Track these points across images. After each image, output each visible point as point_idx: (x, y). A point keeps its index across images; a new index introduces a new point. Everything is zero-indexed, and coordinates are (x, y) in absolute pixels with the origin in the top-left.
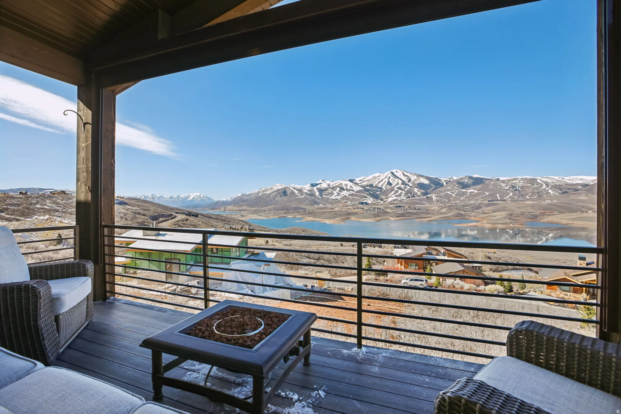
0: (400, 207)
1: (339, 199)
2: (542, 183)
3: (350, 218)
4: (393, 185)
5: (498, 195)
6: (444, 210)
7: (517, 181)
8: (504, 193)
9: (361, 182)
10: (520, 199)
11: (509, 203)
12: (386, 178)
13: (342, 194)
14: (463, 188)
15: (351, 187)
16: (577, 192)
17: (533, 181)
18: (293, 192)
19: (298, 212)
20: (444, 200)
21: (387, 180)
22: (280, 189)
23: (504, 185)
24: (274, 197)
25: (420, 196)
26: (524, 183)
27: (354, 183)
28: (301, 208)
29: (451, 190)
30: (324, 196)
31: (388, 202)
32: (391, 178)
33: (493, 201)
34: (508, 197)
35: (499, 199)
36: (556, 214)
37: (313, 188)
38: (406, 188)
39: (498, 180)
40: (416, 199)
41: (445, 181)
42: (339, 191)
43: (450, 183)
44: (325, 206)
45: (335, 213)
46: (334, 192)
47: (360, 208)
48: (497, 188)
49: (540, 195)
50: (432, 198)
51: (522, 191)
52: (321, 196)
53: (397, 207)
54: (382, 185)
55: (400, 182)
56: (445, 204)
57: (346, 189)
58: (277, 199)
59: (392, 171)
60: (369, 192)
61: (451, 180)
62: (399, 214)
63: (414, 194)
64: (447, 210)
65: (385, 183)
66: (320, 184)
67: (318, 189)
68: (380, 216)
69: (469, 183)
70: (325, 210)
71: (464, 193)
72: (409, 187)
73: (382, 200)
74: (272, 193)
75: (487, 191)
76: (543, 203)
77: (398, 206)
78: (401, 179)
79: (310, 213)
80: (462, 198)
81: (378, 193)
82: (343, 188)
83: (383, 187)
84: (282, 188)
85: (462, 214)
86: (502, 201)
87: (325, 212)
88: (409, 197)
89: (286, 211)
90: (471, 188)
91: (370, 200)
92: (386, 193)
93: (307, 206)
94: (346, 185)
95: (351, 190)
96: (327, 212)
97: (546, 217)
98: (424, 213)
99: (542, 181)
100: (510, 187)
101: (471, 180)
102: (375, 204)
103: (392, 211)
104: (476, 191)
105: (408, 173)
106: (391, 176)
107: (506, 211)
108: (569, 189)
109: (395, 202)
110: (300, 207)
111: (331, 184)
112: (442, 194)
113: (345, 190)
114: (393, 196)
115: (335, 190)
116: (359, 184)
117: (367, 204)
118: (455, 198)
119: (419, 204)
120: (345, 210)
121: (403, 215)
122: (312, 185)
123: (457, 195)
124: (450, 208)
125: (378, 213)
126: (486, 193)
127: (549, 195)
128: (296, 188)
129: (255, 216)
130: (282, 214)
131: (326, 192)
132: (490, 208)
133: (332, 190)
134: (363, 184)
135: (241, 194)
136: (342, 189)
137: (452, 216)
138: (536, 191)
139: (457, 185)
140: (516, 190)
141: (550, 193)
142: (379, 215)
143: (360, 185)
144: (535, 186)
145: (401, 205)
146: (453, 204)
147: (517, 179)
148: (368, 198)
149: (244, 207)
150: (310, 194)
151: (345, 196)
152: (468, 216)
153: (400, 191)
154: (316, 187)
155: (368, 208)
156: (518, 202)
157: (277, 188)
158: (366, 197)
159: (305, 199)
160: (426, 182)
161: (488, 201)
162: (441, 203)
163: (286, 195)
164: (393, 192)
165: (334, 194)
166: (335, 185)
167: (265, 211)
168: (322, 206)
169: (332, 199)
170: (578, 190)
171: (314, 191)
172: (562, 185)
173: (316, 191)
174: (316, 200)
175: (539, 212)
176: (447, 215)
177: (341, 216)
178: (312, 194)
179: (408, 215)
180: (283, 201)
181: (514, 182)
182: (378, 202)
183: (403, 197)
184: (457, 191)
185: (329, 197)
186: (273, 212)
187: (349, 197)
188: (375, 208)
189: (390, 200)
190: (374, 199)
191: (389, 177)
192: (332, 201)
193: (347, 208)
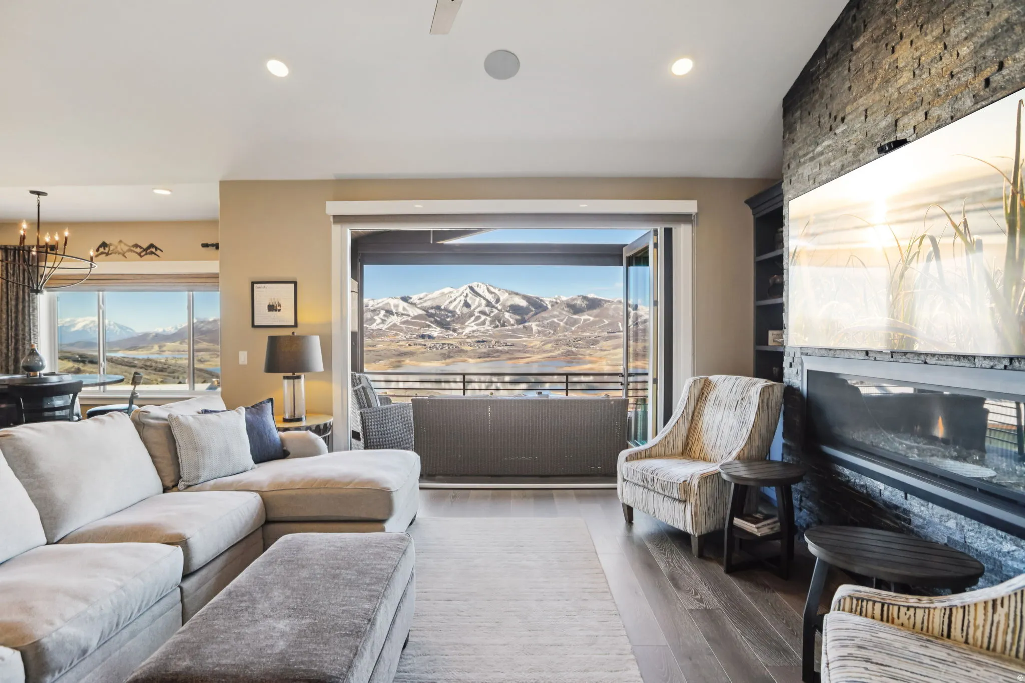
0: (483, 341)
1: (384, 329)
3: (403, 361)
4: (473, 308)
5: (620, 324)
6: (548, 346)
9: (422, 301)
12: (461, 295)
13: (390, 320)
14: (575, 313)
15: (404, 309)
20: (548, 330)
21: (463, 298)
25: (513, 325)
27: (409, 303)
29: (558, 316)
31: (464, 333)
32: (470, 295)
33: (614, 332)
35: (621, 329)
38: (492, 312)
40: (509, 330)
41: (550, 302)
42: (385, 316)
43: (556, 306)
45: (378, 354)
46: (375, 317)
47: (420, 345)
48: (618, 313)
50: (531, 328)
53: (479, 342)
54: (456, 307)
55: (484, 302)
56: (549, 337)
57: (396, 313)
59: (471, 285)
60: (434, 318)
61: (558, 301)
62: (482, 353)
63: (504, 322)
64: (552, 347)
65: (459, 303)
68: (452, 357)
69: (583, 306)
71: (575, 322)
72: (496, 311)
73: (455, 330)
75: (606, 318)
77: (481, 340)
78: (485, 298)
80: (573, 329)
81: (449, 319)
82: (392, 311)
83: (457, 310)
85: (573, 352)
88: (497, 327)
90: (585, 313)
91: (436, 331)
92: (462, 319)
94: (397, 306)
95: (405, 315)
98: (519, 351)
101: (585, 302)
102: (444, 338)
103: (472, 348)
104: (591, 319)
105: (495, 288)
106: (469, 293)
109: (476, 335)
111: (371, 303)
112: (545, 322)
113: (393, 315)
114: (473, 324)
115: (378, 315)
116: (419, 304)
117: (430, 337)
118: (565, 328)
119: (512, 337)
120: (395, 348)
121: (487, 355)
123: (566, 323)
125: (449, 352)
126: (605, 320)
132: (610, 343)
133: (372, 314)
134: (425, 305)
135: (198, 319)
136: (389, 312)
137: (559, 354)
139: (566, 309)
142: (452, 355)
143: (419, 306)
145: (485, 339)
146: (561, 338)
148: (432, 327)
149: (206, 345)
151: (395, 325)
152: (582, 355)
153: (483, 317)
155: (433, 345)
158: (429, 326)
160: (523, 303)
161: (608, 333)
162: (545, 335)
164: (473, 318)
165: (376, 320)
166: (376, 306)
169: (372, 330)
176: (553, 354)
177: (388, 357)
179: (495, 355)
182: (448, 334)
184: (566, 318)
187: (404, 326)
188: (445, 344)
189: (467, 330)
190: (443, 329)
191: (467, 295)
192: (372, 333)
193: (398, 344)
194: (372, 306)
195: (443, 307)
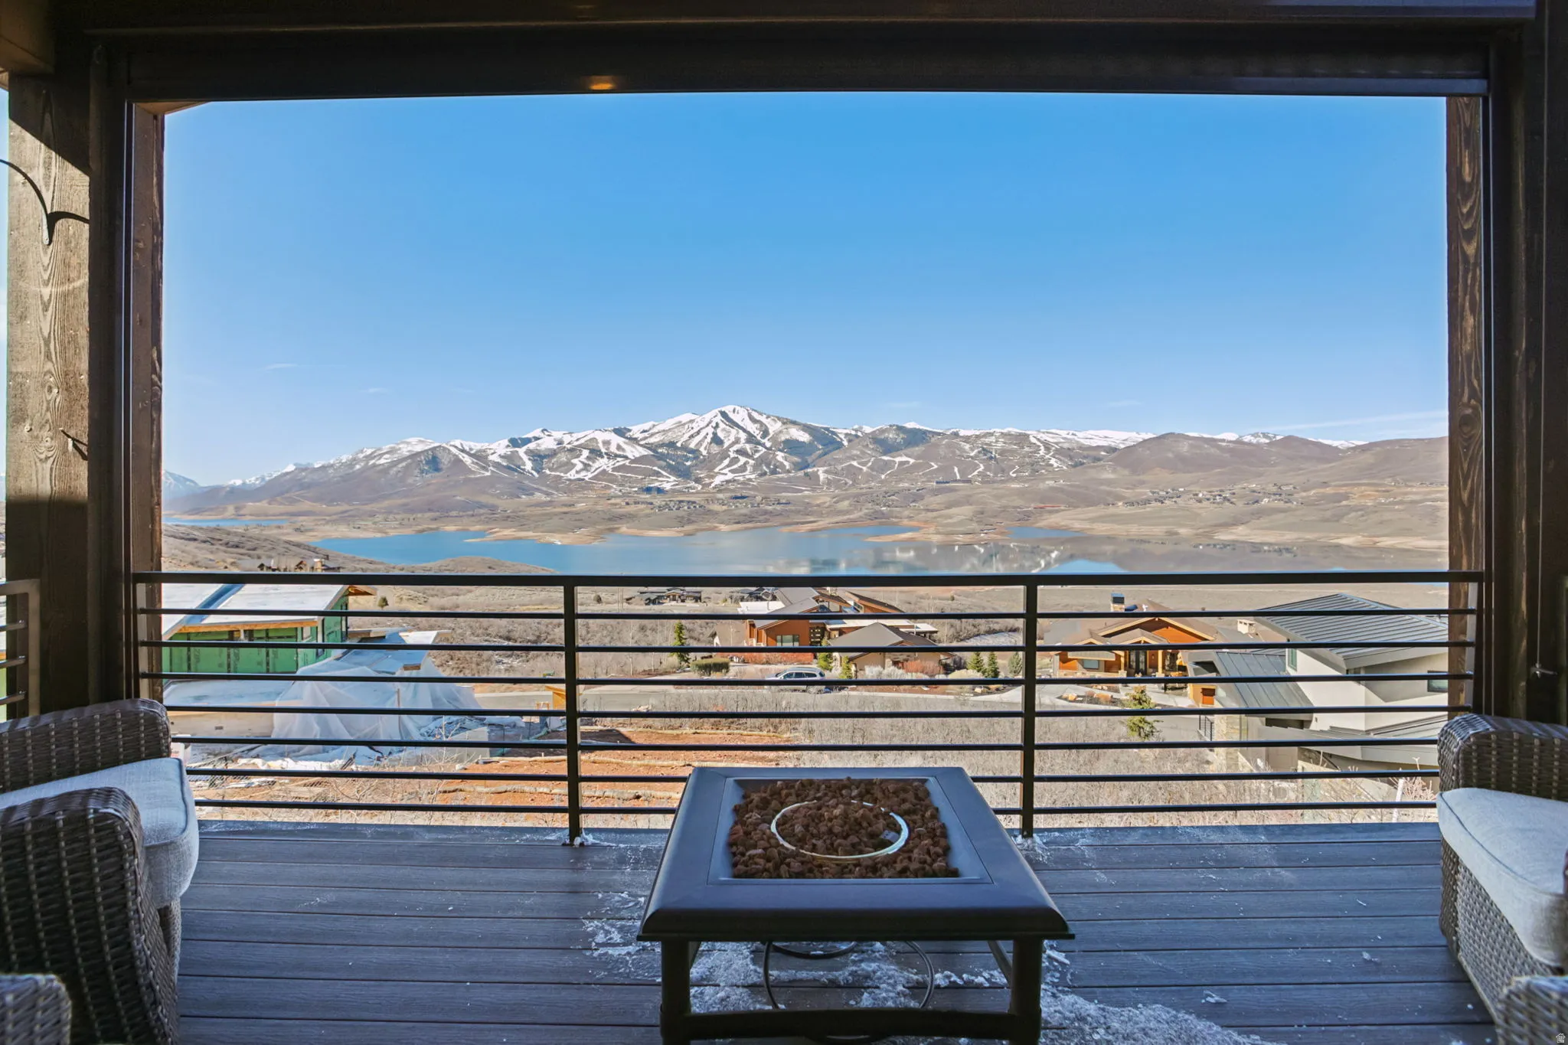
0: (743, 497)
1: (586, 478)
2: (1038, 443)
3: (618, 528)
4: (726, 445)
5: (956, 470)
6: (844, 505)
7: (993, 439)
8: (968, 466)
9: (646, 434)
10: (999, 479)
11: (978, 487)
12: (708, 425)
13: (596, 465)
14: (885, 453)
15: (619, 447)
16: (1099, 463)
17: (1022, 439)
18: (458, 461)
19: (473, 516)
20: (843, 480)
21: (710, 430)
22: (418, 454)
23: (967, 447)
24: (400, 474)
25: (789, 472)
26: (1005, 443)
27: (627, 438)
28: (481, 506)
29: (858, 456)
30: (548, 472)
31: (713, 485)
32: (722, 426)
33: (947, 482)
34: (976, 473)
35: (958, 478)
36: (1063, 510)
37: (517, 449)
38: (757, 451)
39: (956, 435)
40: (781, 480)
41: (846, 435)
42: (588, 458)
43: (857, 440)
44: (548, 499)
45: (578, 517)
46: (575, 461)
47: (643, 503)
48: (954, 453)
49: (1035, 467)
50: (818, 477)
51: (1003, 461)
52: (538, 472)
53: (736, 498)
54: (700, 443)
55: (743, 436)
56: (846, 490)
57: (606, 454)
58: (410, 481)
59: (723, 409)
60: (666, 461)
61: (859, 434)
62: (741, 515)
63: (776, 467)
64: (851, 505)
65: (705, 438)
66: (537, 439)
67: (529, 452)
68: (694, 522)
69: (898, 441)
70: (549, 510)
71: (888, 465)
72: (763, 450)
73: (698, 480)
74: (394, 464)
75: (935, 460)
76: (1042, 486)
77: (739, 495)
78: (745, 430)
79: (508, 517)
80: (883, 477)
81: (688, 463)
82: (600, 451)
83: (702, 449)
84: (427, 451)
85: (883, 514)
86: (964, 482)
87: (551, 516)
88: (765, 474)
89: (438, 514)
90: (901, 452)
91: (668, 482)
92: (710, 463)
93: (498, 498)
94: (607, 443)
95: (620, 456)
96: (556, 514)
97: (1046, 516)
98: (799, 512)
99: (1038, 440)
100: (979, 452)
101: (901, 436)
102: (680, 492)
103: (725, 508)
104: (912, 461)
105: (761, 414)
106: (720, 422)
107: (971, 505)
108: (1085, 457)
109: (732, 487)
110: (477, 502)
111: (567, 439)
112: (839, 467)
113: (602, 457)
114: (725, 471)
115: (578, 456)
116: (641, 440)
117: (660, 490)
118: (868, 475)
119: (786, 490)
120: (604, 509)
121: (749, 518)
122: (514, 443)
123: (871, 468)
124: (857, 500)
125: (689, 514)
126: (933, 464)
127: (1050, 469)
128: (467, 449)
129: (342, 531)
130: (425, 521)
131: (553, 460)
132: (940, 498)
133: (569, 456)
134: (652, 440)
135: (295, 465)
136: (595, 453)
137: (861, 517)
138: (1027, 460)
139: (871, 446)
140: (991, 458)
141: (1052, 465)
142: (693, 519)
143: (642, 443)
144: (1027, 449)
145: (745, 493)
146: (864, 491)
147: (992, 434)
148: (663, 476)
149: (306, 505)
150: (508, 468)
151: (604, 472)
152: (896, 517)
153: (743, 460)
154: (524, 448)
155: (664, 503)
156: (996, 485)
157: (410, 448)
158: (658, 474)
159: (493, 480)
160: (804, 437)
161: (937, 483)
162: (838, 487)
163: (437, 470)
164: (726, 462)
165: (574, 465)
166: (576, 443)
167: (372, 515)
168: (544, 498)
169: (570, 480)
170: (1099, 460)
171: (521, 458)
172: (1074, 449)
173: (525, 458)
174: (526, 482)
175: (1032, 505)
176: (851, 517)
177: (594, 523)
178: (512, 465)
179: (761, 518)
180: (428, 485)
181: (987, 440)
182: (689, 485)
183: (749, 474)
184: (873, 459)
185: (562, 474)
186: (397, 516)
187: (616, 473)
189: (718, 480)
190: (680, 479)
191: (717, 425)
192: (568, 485)
193: (609, 502)
194: (569, 443)
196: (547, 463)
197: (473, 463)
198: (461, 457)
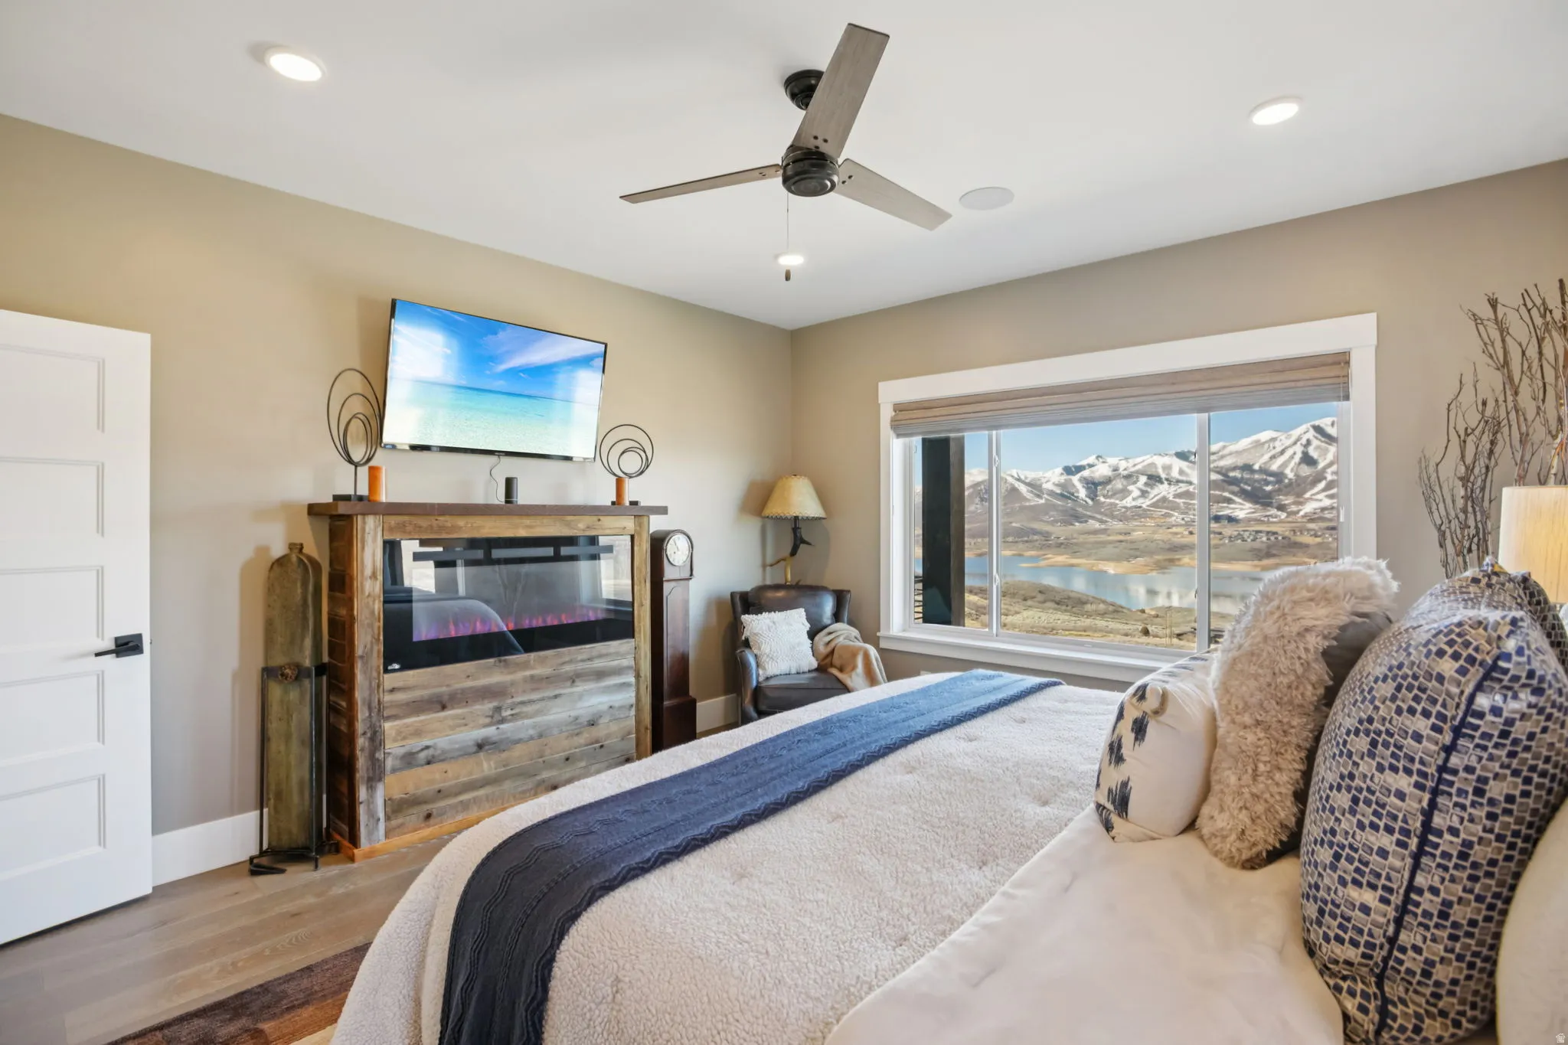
1: (1144, 506)
3: (1179, 559)
4: (1321, 466)
9: (1215, 457)
12: (1295, 443)
13: (1155, 492)
15: (1181, 472)
18: (1015, 490)
19: (1027, 542)
21: (1299, 449)
22: (979, 484)
27: (1191, 462)
28: (1035, 532)
30: (1102, 499)
31: (1302, 513)
32: (1315, 443)
37: (1071, 477)
42: (1146, 484)
44: (1103, 526)
45: (1134, 546)
46: (1131, 488)
47: (1210, 532)
52: (1092, 499)
54: (1285, 465)
57: (1167, 480)
59: (1317, 423)
60: (1239, 486)
65: (1292, 457)
66: (1091, 466)
67: (1083, 480)
68: (1274, 555)
70: (1103, 537)
73: (1281, 508)
79: (1062, 544)
81: (1269, 488)
82: (1159, 477)
83: (1287, 471)
87: (1104, 544)
91: (1242, 509)
92: (1298, 488)
93: (1051, 525)
94: (1167, 468)
95: (1182, 482)
96: (1110, 542)
102: (1258, 521)
103: (1318, 540)
106: (1311, 438)
110: (1032, 529)
111: (1123, 465)
113: (1162, 483)
114: (1319, 497)
115: (1135, 483)
116: (1209, 463)
117: (1231, 520)
120: (1165, 537)
122: (1069, 471)
125: (1269, 547)
128: (1023, 477)
131: (1109, 487)
133: (1125, 483)
134: (1222, 463)
136: (1154, 479)
142: (1274, 552)
143: (1210, 466)
148: (1235, 503)
150: (1062, 495)
151: (1164, 499)
154: (1078, 476)
155: (1236, 533)
158: (1229, 501)
159: (1048, 507)
164: (1321, 485)
165: (1130, 492)
166: (1133, 469)
168: (1097, 525)
169: (1125, 507)
171: (1074, 485)
173: (1079, 486)
174: (1080, 510)
177: (1151, 553)
178: (1067, 494)
182: (1268, 513)
185: (1117, 502)
187: (1177, 500)
188: (1260, 532)
189: (1309, 508)
190: (1257, 506)
191: (1309, 442)
192: (1124, 513)
193: (1170, 530)
194: (1125, 469)
195: (1256, 467)
196: (1101, 490)
197: (1028, 491)
198: (1016, 485)
